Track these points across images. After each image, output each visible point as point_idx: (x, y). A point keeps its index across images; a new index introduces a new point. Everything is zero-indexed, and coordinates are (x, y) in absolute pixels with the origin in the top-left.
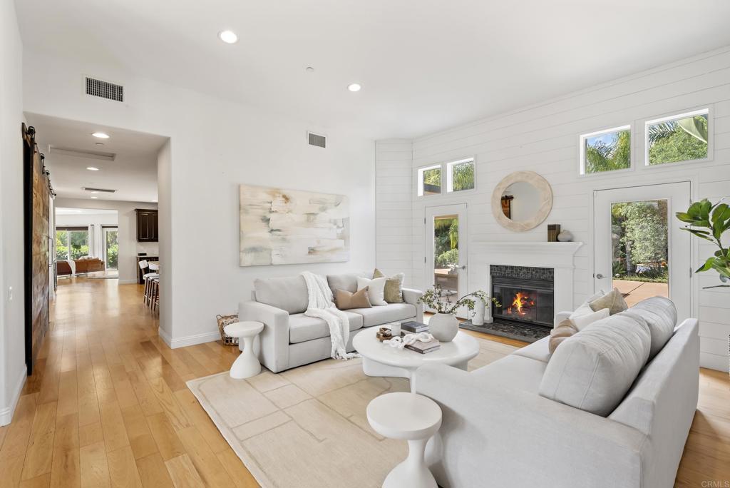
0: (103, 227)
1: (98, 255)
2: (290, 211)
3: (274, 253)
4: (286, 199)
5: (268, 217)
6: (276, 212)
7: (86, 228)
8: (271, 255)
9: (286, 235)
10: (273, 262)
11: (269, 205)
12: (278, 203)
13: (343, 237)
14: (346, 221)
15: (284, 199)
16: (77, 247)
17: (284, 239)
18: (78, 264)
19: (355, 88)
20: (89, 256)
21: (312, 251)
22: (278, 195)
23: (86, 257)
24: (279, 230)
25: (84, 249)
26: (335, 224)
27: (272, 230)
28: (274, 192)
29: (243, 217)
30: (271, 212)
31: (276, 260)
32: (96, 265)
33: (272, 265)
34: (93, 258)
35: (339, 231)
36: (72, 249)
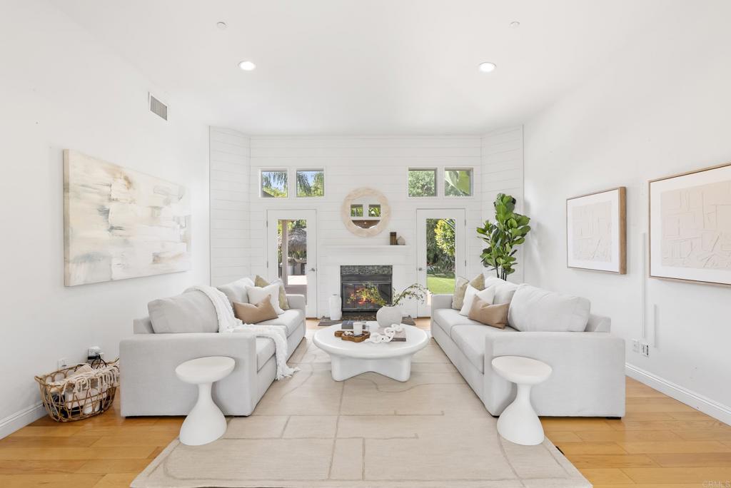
2: (133, 201)
3: (115, 262)
4: (129, 182)
5: (107, 207)
6: (117, 200)
8: (110, 265)
9: (129, 236)
10: (113, 277)
11: (107, 189)
12: (118, 189)
13: (185, 240)
14: (187, 218)
15: (126, 183)
17: (126, 242)
19: (248, 66)
21: (157, 259)
22: (118, 175)
24: (120, 228)
26: (179, 223)
27: (112, 228)
28: (114, 170)
29: (73, 204)
30: (111, 200)
31: (118, 273)
33: (112, 280)
35: (182, 232)
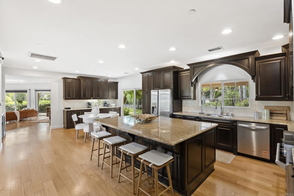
0: (36, 91)
1: (33, 107)
7: (26, 91)
16: (20, 102)
18: (21, 113)
20: (28, 107)
23: (26, 109)
25: (24, 103)
32: (32, 113)
34: (31, 109)
36: (17, 103)
